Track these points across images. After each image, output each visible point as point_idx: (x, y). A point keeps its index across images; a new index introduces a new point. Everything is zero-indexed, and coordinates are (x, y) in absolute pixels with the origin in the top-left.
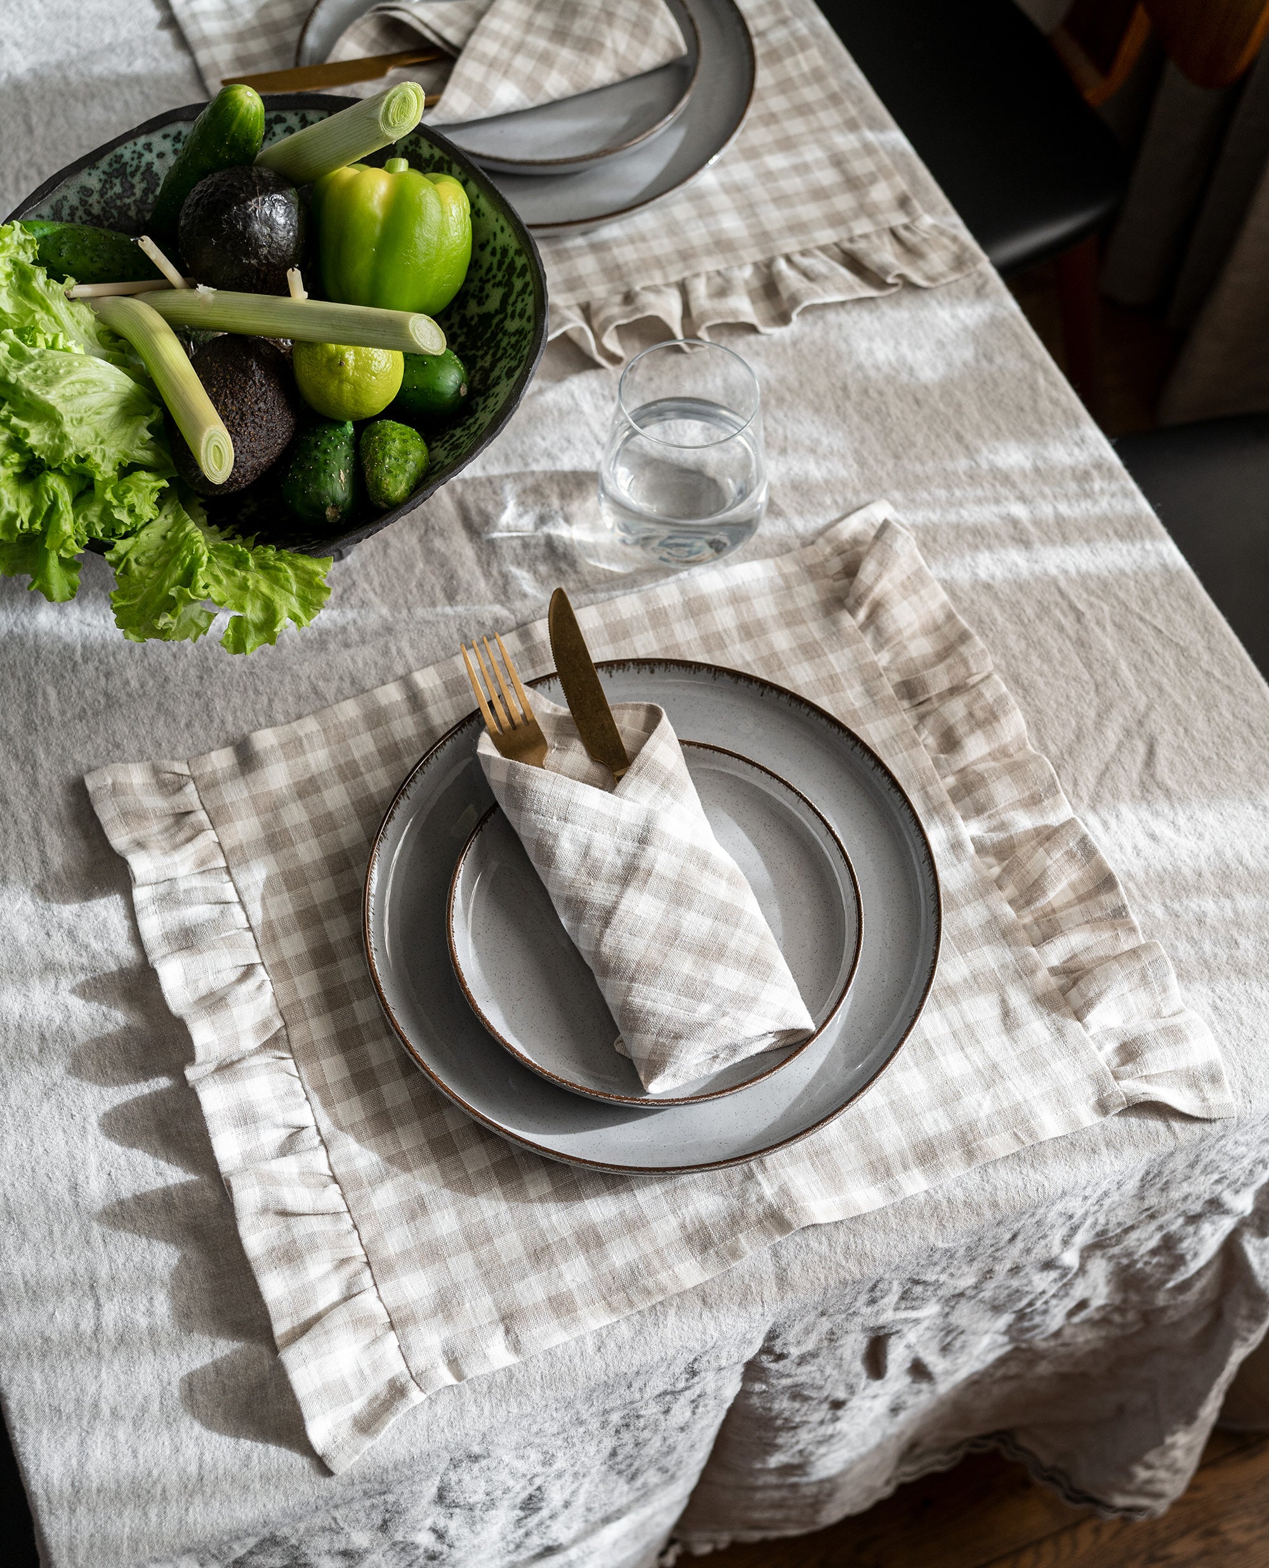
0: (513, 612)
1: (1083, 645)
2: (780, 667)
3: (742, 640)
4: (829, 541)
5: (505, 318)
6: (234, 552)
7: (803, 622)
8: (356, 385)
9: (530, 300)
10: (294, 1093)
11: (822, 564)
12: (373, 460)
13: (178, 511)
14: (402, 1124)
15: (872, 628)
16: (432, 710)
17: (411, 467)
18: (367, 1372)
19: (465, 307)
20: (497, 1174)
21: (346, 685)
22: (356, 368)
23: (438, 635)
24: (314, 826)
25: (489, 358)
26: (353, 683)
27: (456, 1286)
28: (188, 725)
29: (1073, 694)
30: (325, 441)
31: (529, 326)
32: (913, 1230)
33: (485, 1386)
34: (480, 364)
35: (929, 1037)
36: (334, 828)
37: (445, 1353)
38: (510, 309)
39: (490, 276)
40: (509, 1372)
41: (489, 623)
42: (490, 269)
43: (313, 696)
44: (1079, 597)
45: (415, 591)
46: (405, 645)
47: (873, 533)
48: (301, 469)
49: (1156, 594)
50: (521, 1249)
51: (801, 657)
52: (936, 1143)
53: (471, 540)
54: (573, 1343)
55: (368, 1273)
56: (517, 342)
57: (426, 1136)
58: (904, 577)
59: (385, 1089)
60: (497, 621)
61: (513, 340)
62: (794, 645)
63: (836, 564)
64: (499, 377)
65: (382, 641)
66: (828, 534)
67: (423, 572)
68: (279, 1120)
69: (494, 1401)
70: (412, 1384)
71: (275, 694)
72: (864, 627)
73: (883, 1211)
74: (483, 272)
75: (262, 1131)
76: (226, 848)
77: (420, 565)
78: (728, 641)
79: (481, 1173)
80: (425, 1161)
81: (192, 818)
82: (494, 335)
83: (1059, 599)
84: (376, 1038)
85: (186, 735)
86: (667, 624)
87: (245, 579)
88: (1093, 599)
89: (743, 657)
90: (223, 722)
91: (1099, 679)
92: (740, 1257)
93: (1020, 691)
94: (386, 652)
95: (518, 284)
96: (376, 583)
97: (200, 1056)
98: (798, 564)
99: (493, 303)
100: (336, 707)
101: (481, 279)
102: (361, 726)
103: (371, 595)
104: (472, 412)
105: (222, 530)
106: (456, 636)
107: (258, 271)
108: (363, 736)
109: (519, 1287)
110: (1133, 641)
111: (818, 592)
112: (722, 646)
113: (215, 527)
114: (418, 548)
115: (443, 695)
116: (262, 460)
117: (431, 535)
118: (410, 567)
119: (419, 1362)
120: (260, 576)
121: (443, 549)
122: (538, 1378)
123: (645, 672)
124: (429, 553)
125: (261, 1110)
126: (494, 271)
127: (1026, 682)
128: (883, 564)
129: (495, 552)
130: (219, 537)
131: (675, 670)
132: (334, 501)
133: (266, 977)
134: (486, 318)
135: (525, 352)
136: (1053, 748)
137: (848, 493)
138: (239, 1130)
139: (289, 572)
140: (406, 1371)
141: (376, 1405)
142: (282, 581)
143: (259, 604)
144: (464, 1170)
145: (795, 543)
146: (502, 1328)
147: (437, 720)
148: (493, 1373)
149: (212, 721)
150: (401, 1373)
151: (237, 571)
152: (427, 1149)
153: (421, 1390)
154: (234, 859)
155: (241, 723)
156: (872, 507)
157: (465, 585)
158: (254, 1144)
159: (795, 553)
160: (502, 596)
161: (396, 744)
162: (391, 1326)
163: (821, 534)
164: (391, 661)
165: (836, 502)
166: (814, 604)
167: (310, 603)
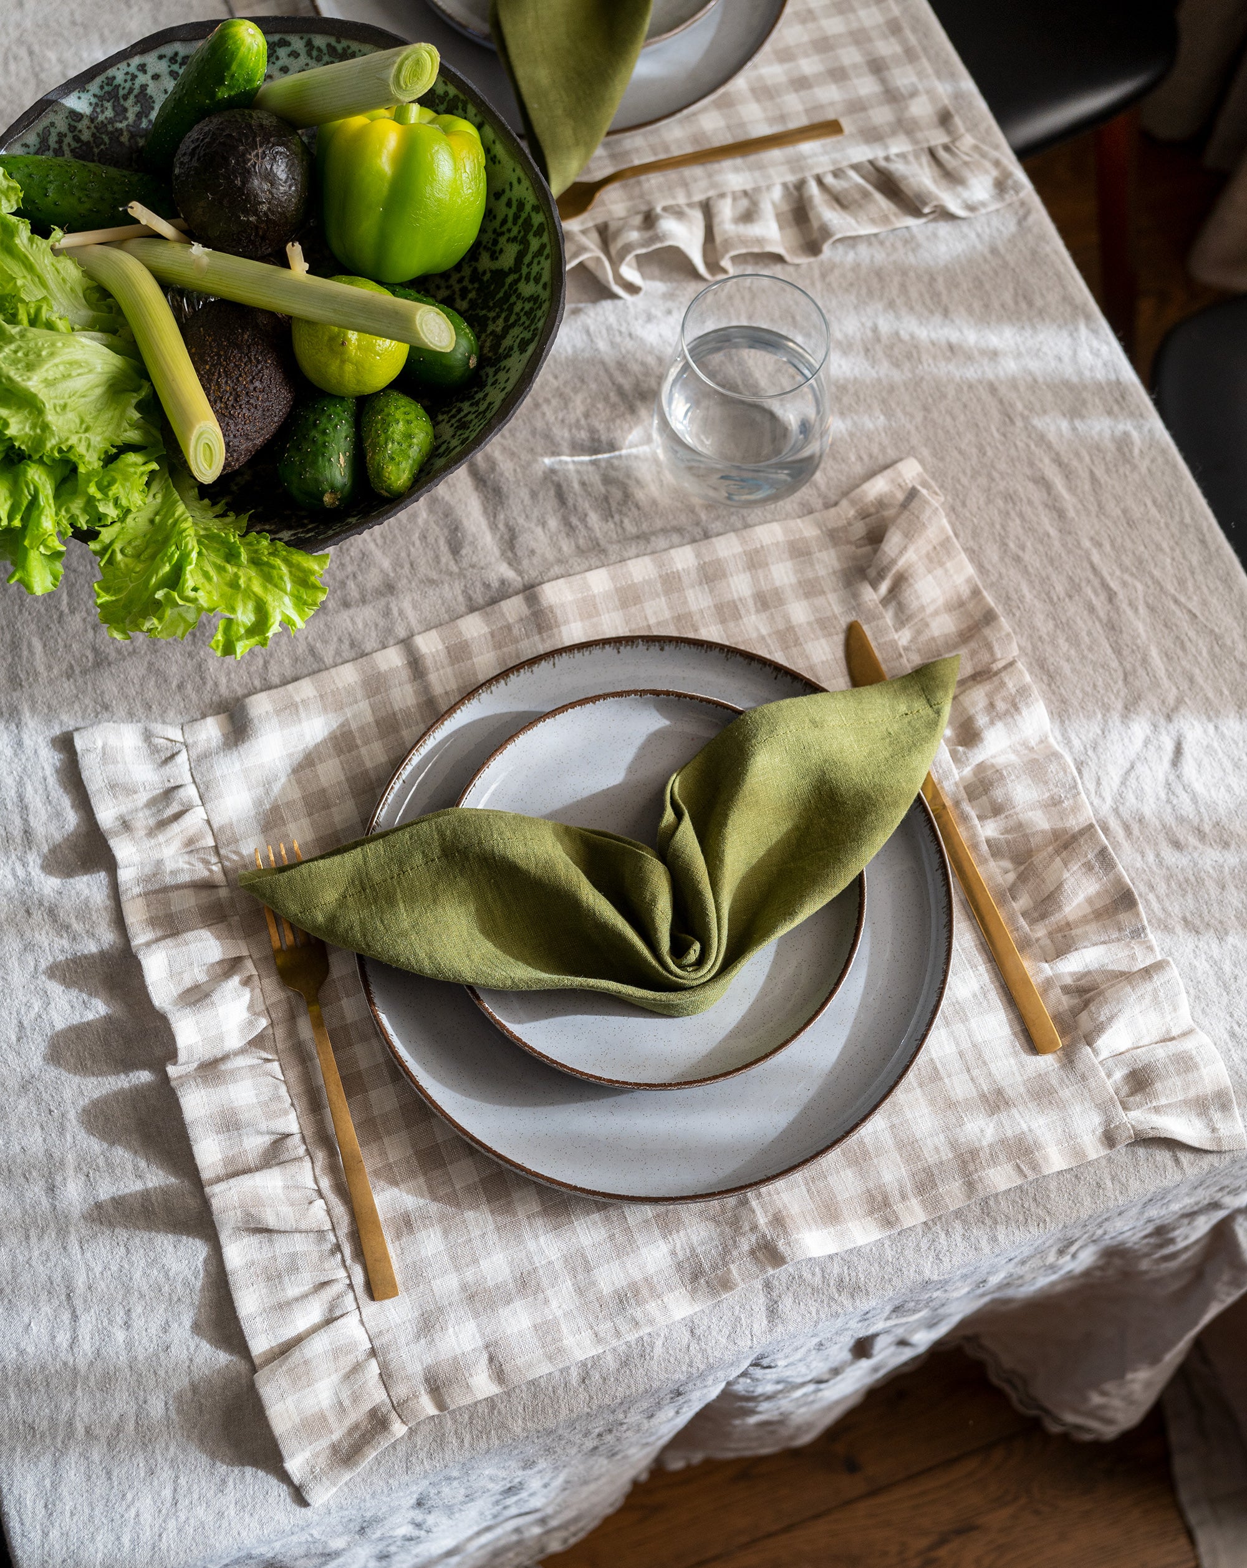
0: (520, 573)
1: (1113, 628)
2: (797, 643)
3: (757, 611)
4: (853, 503)
5: (519, 280)
6: (225, 542)
7: (823, 592)
8: (359, 365)
9: (547, 264)
10: (279, 1098)
11: (845, 529)
12: (375, 445)
13: (167, 488)
14: (389, 1133)
15: (894, 603)
16: (433, 677)
17: (415, 452)
18: (347, 1403)
19: (477, 260)
20: (485, 1190)
21: (346, 646)
22: (359, 348)
23: (442, 597)
24: (307, 804)
25: (500, 322)
26: (352, 645)
27: (441, 1310)
28: (181, 686)
29: (1100, 683)
30: (324, 420)
31: (545, 295)
32: (909, 1264)
33: (466, 1417)
34: (491, 328)
35: (934, 1056)
36: (327, 806)
37: (427, 1380)
38: (525, 270)
39: (505, 229)
40: (491, 1402)
41: (495, 584)
42: (504, 222)
43: (310, 659)
44: (1112, 574)
45: (418, 543)
46: (407, 605)
47: (900, 496)
48: (299, 450)
49: (1193, 573)
50: (508, 1271)
51: (819, 632)
52: (936, 1172)
53: (477, 489)
54: (557, 1374)
55: (351, 1295)
56: (532, 309)
57: (413, 1146)
58: (930, 547)
59: (373, 1095)
60: (503, 582)
61: (527, 306)
62: (812, 618)
63: (859, 529)
64: (511, 348)
65: (383, 602)
66: (853, 495)
67: (426, 522)
68: (263, 1127)
69: (475, 1432)
70: (394, 1416)
71: (271, 655)
72: (885, 602)
73: (880, 1243)
74: (497, 223)
75: (245, 1138)
76: (215, 826)
77: (424, 515)
78: (743, 612)
79: (469, 1189)
80: (412, 1175)
81: (182, 793)
82: (507, 296)
83: (1092, 577)
84: (364, 1038)
85: (178, 698)
86: (681, 590)
87: (236, 576)
88: (1126, 577)
89: (758, 630)
90: (216, 684)
91: (1128, 667)
92: (732, 1289)
93: (1045, 678)
94: (387, 613)
95: (535, 244)
97: (182, 1056)
98: (820, 527)
99: (507, 260)
100: (333, 671)
101: (495, 231)
102: (360, 693)
103: (372, 546)
104: (482, 385)
105: (214, 504)
106: (461, 599)
107: (257, 228)
108: (361, 704)
109: (504, 1312)
110: (1166, 625)
111: (839, 559)
112: (737, 616)
113: (206, 501)
115: (446, 662)
116: (258, 441)
119: (401, 1391)
120: (252, 572)
121: (447, 498)
122: (520, 1409)
123: (655, 649)
124: (433, 501)
125: (244, 1117)
126: (509, 224)
127: (1052, 668)
128: (909, 536)
129: (502, 503)
130: (211, 514)
131: (686, 648)
132: (332, 486)
133: (255, 972)
134: (499, 275)
135: (540, 324)
136: (1076, 742)
137: (875, 450)
138: (221, 1137)
139: (284, 569)
140: (388, 1401)
141: (356, 1435)
142: (276, 579)
143: (251, 606)
144: (453, 1185)
145: (818, 503)
146: (486, 1356)
147: (438, 689)
148: (476, 1404)
149: (204, 683)
150: (383, 1403)
151: (228, 567)
152: (414, 1162)
153: (403, 1422)
154: (223, 839)
155: (235, 686)
156: (900, 466)
157: (470, 538)
158: (236, 1150)
159: (817, 514)
160: (510, 554)
161: (394, 714)
162: (373, 1353)
163: (845, 494)
164: (393, 623)
165: (860, 458)
166: (834, 572)
167: (305, 603)
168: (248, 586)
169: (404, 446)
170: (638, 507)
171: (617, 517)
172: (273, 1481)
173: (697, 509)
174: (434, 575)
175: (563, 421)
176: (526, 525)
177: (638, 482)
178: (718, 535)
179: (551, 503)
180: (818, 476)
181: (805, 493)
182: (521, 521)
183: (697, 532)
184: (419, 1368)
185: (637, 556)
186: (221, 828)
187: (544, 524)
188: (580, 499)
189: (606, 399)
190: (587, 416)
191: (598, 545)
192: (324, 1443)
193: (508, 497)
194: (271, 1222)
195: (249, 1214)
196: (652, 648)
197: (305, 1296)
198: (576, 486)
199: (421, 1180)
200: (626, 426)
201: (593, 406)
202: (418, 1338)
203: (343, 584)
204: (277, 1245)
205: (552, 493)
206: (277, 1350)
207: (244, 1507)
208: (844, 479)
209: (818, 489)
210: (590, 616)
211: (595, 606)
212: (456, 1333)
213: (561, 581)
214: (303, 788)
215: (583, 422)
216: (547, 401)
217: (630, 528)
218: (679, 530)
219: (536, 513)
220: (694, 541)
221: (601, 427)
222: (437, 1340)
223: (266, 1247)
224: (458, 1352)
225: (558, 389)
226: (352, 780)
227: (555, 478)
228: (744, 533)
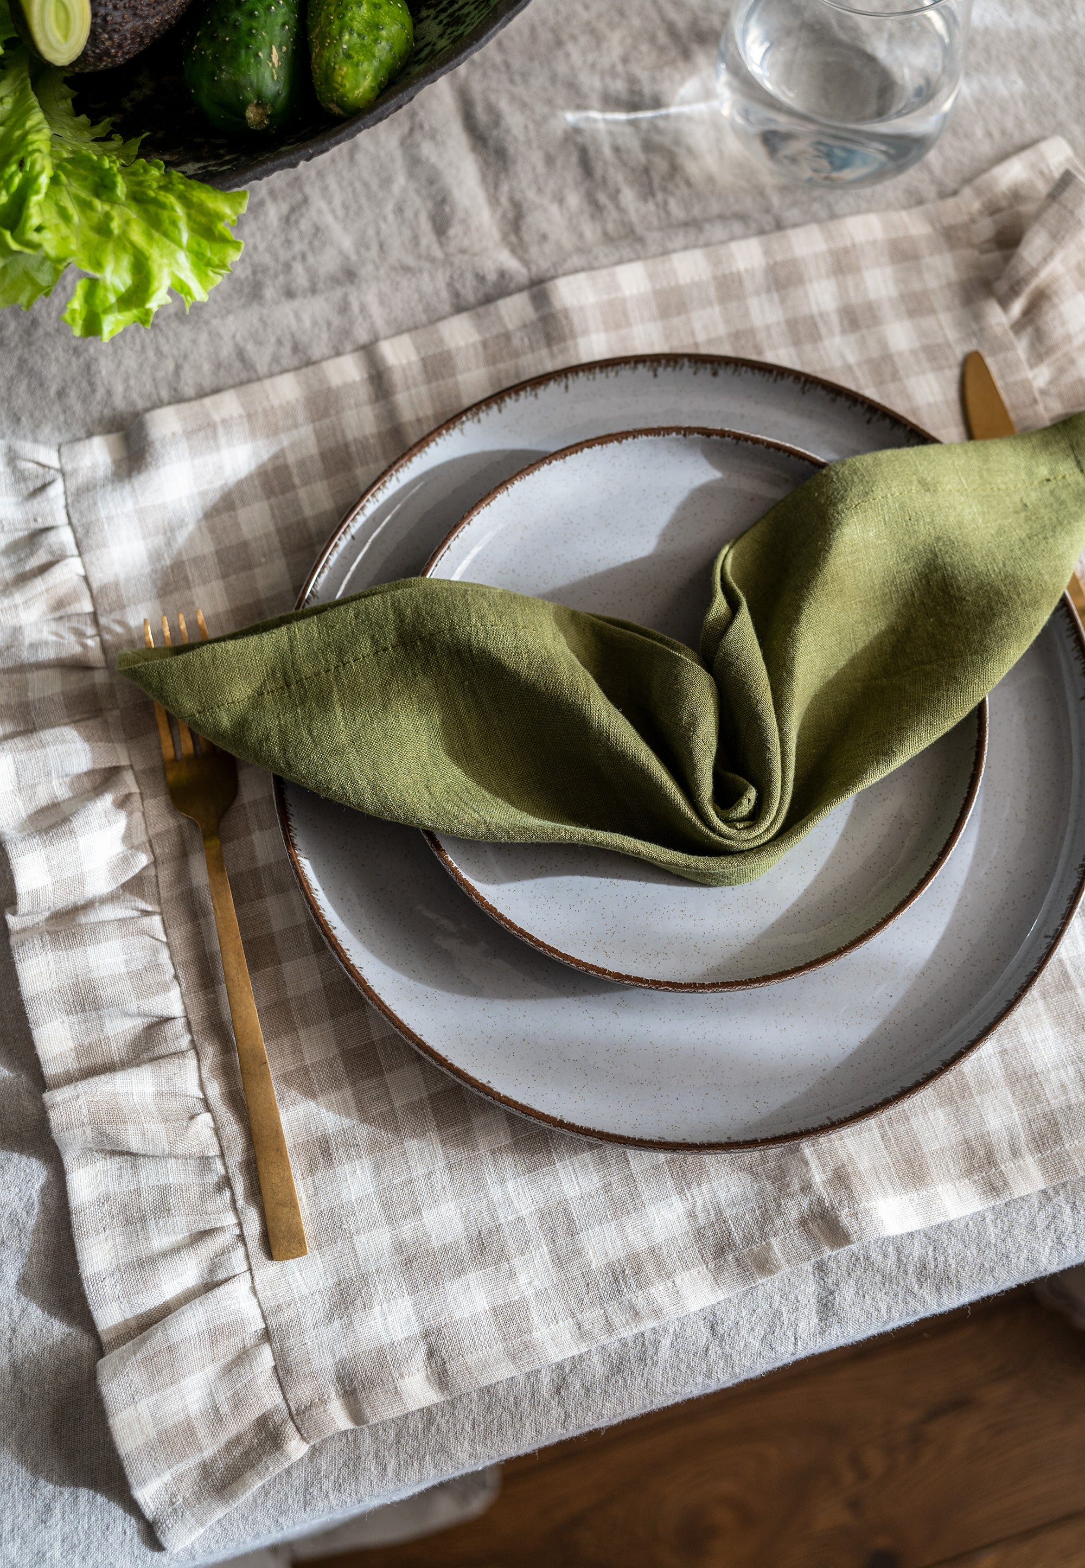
0: (526, 263)
2: (895, 376)
3: (844, 332)
4: (979, 192)
6: (96, 168)
7: (932, 311)
10: (157, 967)
11: (966, 227)
12: (324, 35)
13: (23, 91)
14: (306, 1024)
15: (1030, 330)
16: (401, 398)
17: (382, 50)
18: (225, 1409)
20: (436, 1112)
21: (287, 350)
23: (419, 291)
24: (221, 561)
26: (296, 349)
27: (364, 1278)
28: (61, 394)
32: (1019, 1249)
33: (392, 1433)
36: (248, 566)
37: (340, 1379)
40: (428, 1414)
41: (492, 277)
43: (238, 365)
45: (391, 217)
46: (372, 300)
47: (1043, 188)
48: (213, 39)
50: (460, 1227)
51: (926, 364)
52: (1061, 1120)
53: (474, 149)
54: (522, 1379)
55: (240, 1251)
57: (339, 1043)
59: (289, 968)
60: (502, 274)
62: (917, 345)
63: (986, 228)
65: (339, 293)
66: (979, 181)
67: (404, 190)
68: (133, 1007)
69: (403, 1456)
70: (290, 1429)
71: (185, 357)
72: (1018, 327)
73: (980, 1218)
75: (107, 1022)
76: (95, 585)
77: (401, 180)
78: (823, 331)
79: (413, 1108)
80: (336, 1084)
81: (52, 538)
84: (276, 890)
85: (57, 408)
86: (740, 297)
87: (108, 217)
89: (842, 356)
90: (109, 393)
92: (771, 1272)
94: (344, 308)
96: (337, 202)
97: (24, 903)
98: (932, 223)
100: (267, 383)
102: (301, 415)
103: (329, 219)
105: (94, 123)
106: (444, 294)
108: (302, 430)
109: (453, 1287)
111: (957, 267)
112: (815, 337)
113: (83, 118)
114: (398, 154)
115: (420, 378)
116: (153, 22)
117: (418, 136)
118: (386, 182)
119: (302, 1393)
120: (132, 213)
121: (434, 159)
122: (468, 1427)
123: (705, 373)
124: (414, 162)
125: (106, 993)
128: (1057, 237)
129: (506, 169)
130: (87, 136)
131: (746, 373)
132: (259, 96)
133: (135, 789)
137: (1010, 124)
138: (73, 1019)
139: (180, 211)
140: (283, 1406)
141: (237, 1453)
142: (166, 224)
143: (126, 261)
144: (390, 1102)
145: (930, 191)
146: (423, 1349)
147: (407, 414)
148: (406, 1416)
149: (94, 391)
150: (276, 1409)
151: (97, 204)
152: (339, 1065)
153: (303, 1438)
154: (105, 604)
155: (135, 396)
156: (1043, 146)
157: (460, 214)
158: (94, 1037)
159: (929, 206)
160: (513, 238)
161: (346, 445)
162: (267, 1335)
163: (968, 180)
164: (352, 323)
165: (989, 135)
166: (949, 285)
167: (209, 264)
168: (124, 233)
169: (368, 40)
170: (689, 184)
171: (660, 196)
172: (117, 1512)
173: (769, 191)
174: (410, 261)
175: (593, 66)
176: (537, 200)
177: (690, 150)
178: (795, 225)
179: (572, 173)
180: (932, 156)
181: (912, 176)
182: (531, 195)
183: (767, 221)
184: (330, 1361)
185: (686, 248)
186: (103, 589)
187: (561, 201)
188: (611, 171)
189: (653, 39)
190: (625, 60)
191: (632, 231)
192: (190, 1463)
193: (514, 162)
194: (135, 1143)
195: (102, 1133)
196: (701, 373)
197: (176, 1250)
198: (607, 152)
199: (348, 1092)
200: (677, 77)
201: (635, 47)
202: (330, 1318)
203: (287, 267)
204: (143, 1174)
205: (574, 159)
206: (133, 1324)
207: (73, 1547)
208: (966, 161)
209: (931, 172)
210: (618, 326)
211: (625, 314)
212: (383, 1315)
213: (582, 276)
214: (217, 539)
215: (620, 68)
216: (574, 38)
217: (677, 211)
218: (742, 217)
219: (551, 186)
220: (761, 232)
221: (643, 75)
222: (357, 1324)
223: (127, 1175)
224: (386, 1340)
225: (588, 23)
226: (284, 532)
227: (579, 139)
228: (832, 225)
